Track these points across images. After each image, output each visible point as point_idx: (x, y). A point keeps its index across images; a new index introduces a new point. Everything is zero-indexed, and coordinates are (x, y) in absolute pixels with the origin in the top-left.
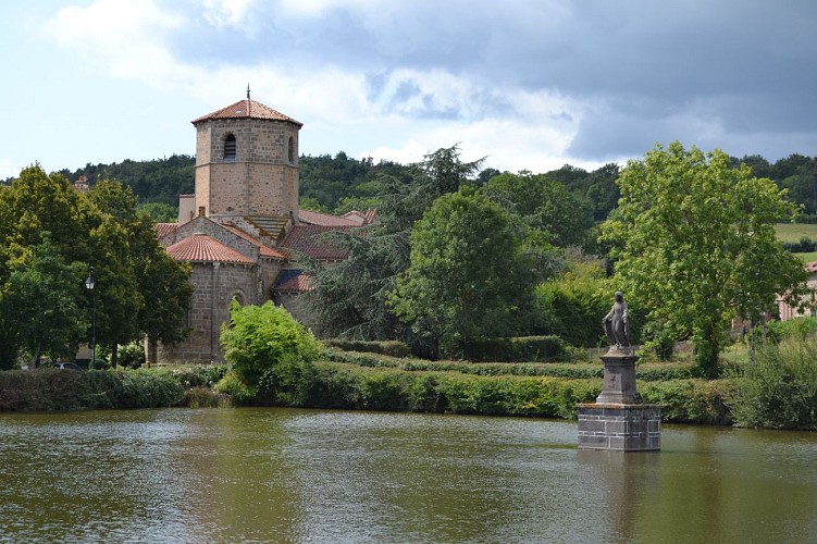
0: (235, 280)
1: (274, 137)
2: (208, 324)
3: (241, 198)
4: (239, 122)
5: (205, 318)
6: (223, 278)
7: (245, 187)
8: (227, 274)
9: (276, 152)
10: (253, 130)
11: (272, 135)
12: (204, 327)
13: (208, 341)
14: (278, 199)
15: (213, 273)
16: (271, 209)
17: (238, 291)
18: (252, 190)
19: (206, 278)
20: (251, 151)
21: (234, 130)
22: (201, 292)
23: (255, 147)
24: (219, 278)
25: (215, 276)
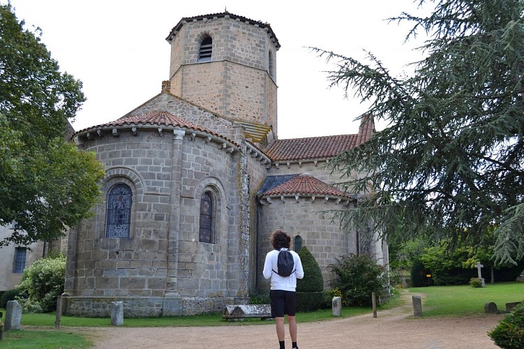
0: (209, 164)
1: (255, 40)
2: (163, 229)
3: (216, 99)
4: (216, 21)
5: (159, 218)
6: (190, 157)
7: (221, 87)
8: (196, 152)
9: (256, 56)
10: (232, 28)
11: (252, 39)
12: (156, 232)
13: (161, 257)
14: (259, 105)
15: (173, 147)
16: (251, 115)
17: (214, 182)
18: (230, 91)
19: (162, 155)
20: (229, 49)
21: (210, 28)
22: (152, 176)
23: (234, 46)
24: (183, 157)
25: (177, 151)
